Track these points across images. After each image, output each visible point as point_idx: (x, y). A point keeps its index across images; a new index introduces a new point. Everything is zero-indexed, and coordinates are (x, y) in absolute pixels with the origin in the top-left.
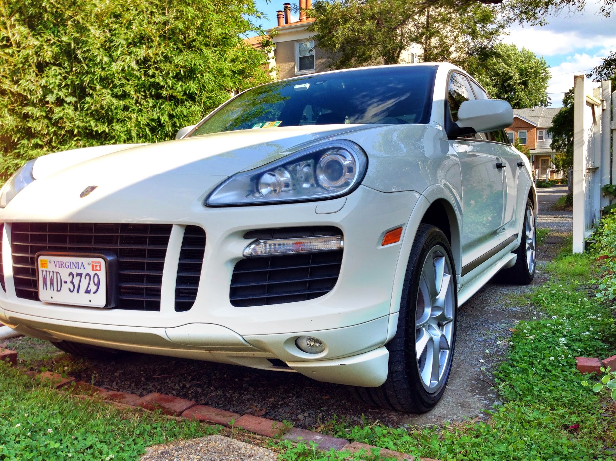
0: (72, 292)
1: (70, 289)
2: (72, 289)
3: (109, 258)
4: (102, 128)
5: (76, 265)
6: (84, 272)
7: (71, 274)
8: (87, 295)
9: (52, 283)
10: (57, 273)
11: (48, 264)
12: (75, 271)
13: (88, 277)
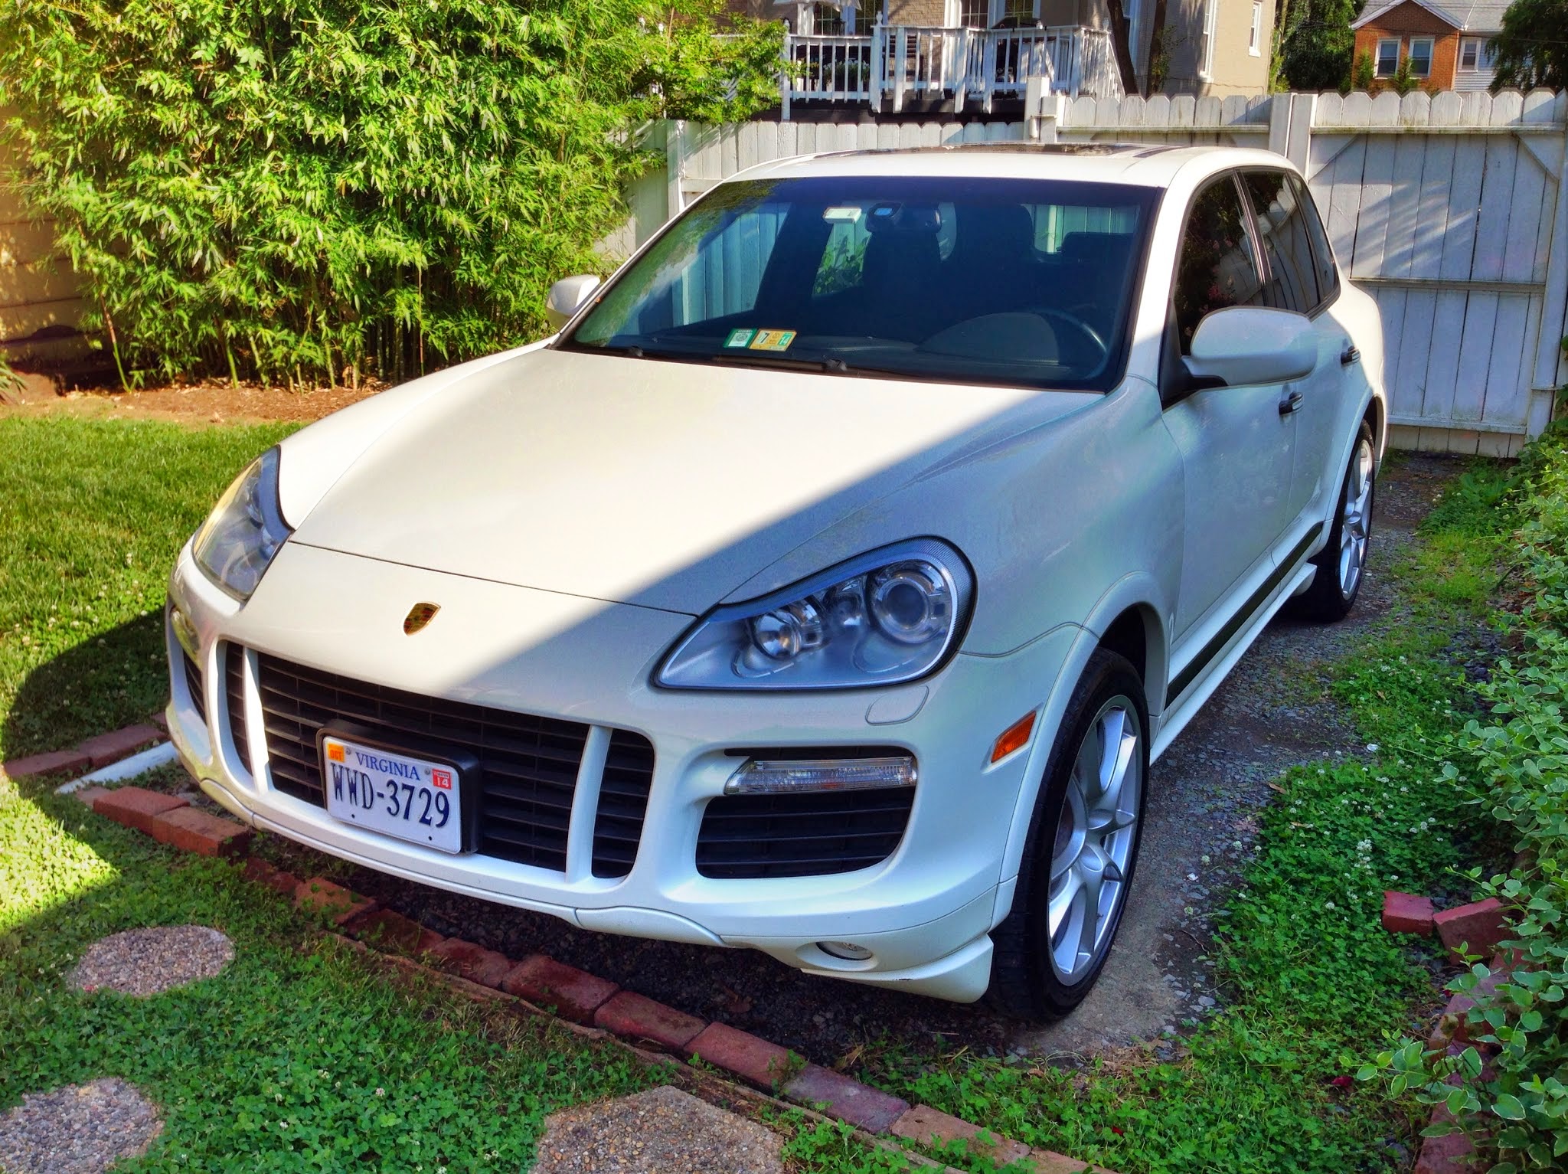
0: (394, 815)
1: (389, 809)
2: (394, 810)
3: (465, 766)
4: (334, 129)
5: (402, 770)
6: (418, 786)
7: (391, 783)
8: (424, 826)
9: (353, 789)
10: (363, 775)
11: (346, 756)
12: (400, 780)
13: (425, 796)
